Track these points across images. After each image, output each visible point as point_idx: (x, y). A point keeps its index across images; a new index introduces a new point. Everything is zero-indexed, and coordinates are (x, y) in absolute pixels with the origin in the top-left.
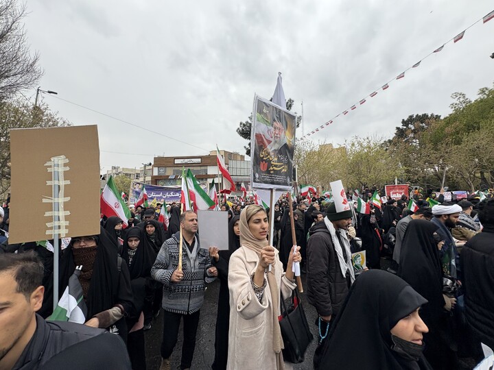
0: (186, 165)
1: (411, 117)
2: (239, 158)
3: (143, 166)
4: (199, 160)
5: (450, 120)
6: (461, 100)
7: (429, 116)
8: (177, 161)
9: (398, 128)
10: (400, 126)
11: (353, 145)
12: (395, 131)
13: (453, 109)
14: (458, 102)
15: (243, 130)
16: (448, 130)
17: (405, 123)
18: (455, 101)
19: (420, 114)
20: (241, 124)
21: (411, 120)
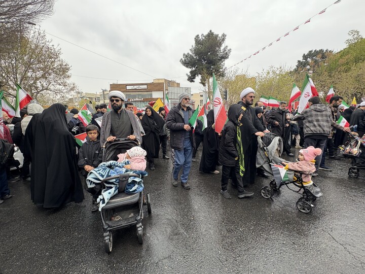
0: (135, 90)
1: (310, 52)
2: (176, 85)
3: (102, 91)
4: (145, 87)
5: (343, 53)
6: (355, 36)
7: (325, 51)
8: (128, 88)
9: (299, 61)
10: (301, 59)
11: (268, 73)
12: (297, 64)
13: (347, 45)
14: (352, 39)
15: (185, 60)
16: (342, 61)
17: (305, 57)
18: (351, 37)
19: (318, 50)
20: (184, 55)
21: (311, 54)
